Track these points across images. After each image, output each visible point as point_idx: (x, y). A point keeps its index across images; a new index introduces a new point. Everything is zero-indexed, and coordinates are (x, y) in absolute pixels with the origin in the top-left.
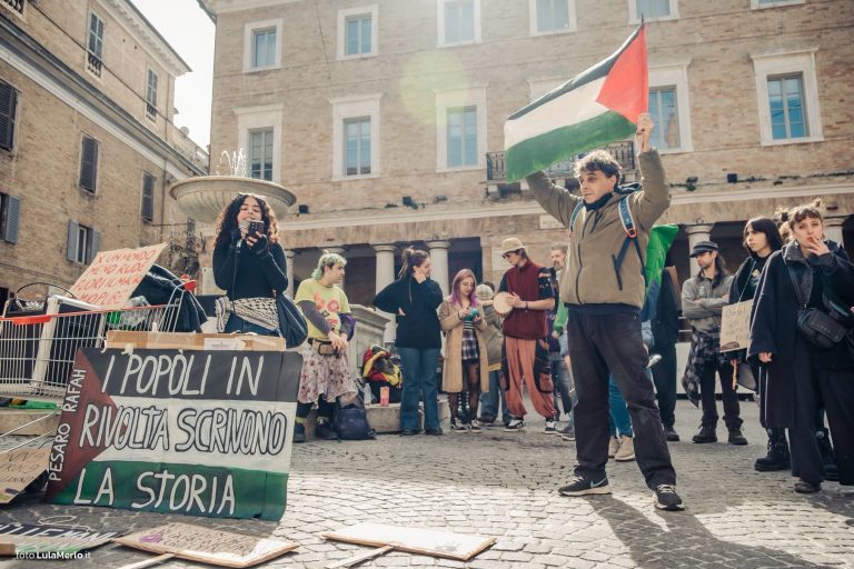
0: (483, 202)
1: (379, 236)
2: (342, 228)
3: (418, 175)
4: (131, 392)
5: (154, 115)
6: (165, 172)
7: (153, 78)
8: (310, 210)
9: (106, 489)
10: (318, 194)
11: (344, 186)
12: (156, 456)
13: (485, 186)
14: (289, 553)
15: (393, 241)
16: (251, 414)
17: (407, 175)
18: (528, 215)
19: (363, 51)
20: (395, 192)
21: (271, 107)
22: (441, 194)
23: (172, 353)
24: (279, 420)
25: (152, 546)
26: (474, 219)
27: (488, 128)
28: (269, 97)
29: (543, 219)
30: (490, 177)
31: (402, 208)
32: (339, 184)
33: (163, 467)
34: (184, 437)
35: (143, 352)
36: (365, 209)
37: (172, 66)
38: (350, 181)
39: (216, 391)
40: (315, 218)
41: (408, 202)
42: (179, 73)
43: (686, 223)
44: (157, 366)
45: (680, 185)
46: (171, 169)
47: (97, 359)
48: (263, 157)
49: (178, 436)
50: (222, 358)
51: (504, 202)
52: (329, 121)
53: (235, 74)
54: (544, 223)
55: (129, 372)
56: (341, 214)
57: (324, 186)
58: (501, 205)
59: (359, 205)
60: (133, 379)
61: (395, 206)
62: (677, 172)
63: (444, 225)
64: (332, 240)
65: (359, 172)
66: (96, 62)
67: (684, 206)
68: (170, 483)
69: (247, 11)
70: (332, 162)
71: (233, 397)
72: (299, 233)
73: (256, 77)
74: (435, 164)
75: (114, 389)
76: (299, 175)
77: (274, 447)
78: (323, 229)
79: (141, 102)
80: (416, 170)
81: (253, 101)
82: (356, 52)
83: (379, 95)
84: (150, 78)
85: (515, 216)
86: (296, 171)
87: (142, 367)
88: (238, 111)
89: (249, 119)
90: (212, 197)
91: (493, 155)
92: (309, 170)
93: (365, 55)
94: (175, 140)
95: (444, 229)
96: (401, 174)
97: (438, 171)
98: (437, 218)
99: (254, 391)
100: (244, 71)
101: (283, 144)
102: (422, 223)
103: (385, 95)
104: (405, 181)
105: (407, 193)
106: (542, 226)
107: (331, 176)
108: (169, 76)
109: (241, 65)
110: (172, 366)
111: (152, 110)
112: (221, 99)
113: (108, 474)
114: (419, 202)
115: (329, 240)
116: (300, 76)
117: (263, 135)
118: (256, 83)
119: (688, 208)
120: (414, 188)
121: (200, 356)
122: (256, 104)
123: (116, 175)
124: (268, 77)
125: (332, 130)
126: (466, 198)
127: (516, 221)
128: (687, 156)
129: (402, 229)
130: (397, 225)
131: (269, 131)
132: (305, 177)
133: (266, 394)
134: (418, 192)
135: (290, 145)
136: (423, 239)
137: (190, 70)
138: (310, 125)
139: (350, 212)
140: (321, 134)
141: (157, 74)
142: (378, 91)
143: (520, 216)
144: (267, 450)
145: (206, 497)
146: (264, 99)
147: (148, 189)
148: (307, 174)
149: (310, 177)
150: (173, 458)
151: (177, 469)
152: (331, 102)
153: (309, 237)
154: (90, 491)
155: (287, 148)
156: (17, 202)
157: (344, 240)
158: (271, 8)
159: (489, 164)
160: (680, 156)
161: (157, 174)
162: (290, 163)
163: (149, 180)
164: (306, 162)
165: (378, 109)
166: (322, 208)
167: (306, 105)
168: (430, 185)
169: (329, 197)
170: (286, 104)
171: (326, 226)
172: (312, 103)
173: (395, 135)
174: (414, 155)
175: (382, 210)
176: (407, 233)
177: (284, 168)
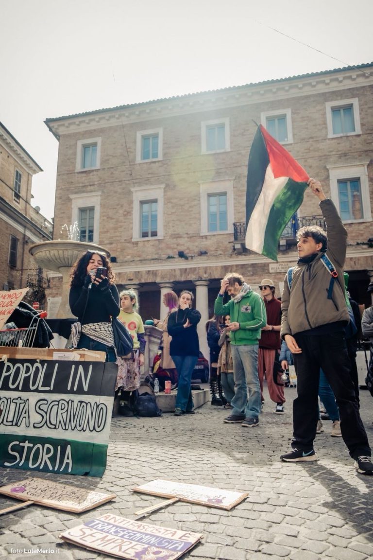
0: (231, 255)
1: (163, 278)
2: (139, 272)
3: (188, 238)
4: (6, 387)
5: (19, 199)
6: (25, 235)
7: (18, 176)
8: (118, 260)
10: (123, 250)
11: (140, 245)
12: (20, 431)
13: (232, 244)
14: (110, 502)
15: (172, 281)
16: (84, 404)
17: (180, 237)
18: (261, 263)
19: (153, 157)
20: (173, 249)
21: (93, 194)
22: (203, 250)
23: (32, 362)
24: (102, 408)
25: (19, 495)
26: (225, 266)
27: (235, 207)
28: (92, 188)
29: (271, 266)
30: (236, 239)
31: (178, 259)
32: (136, 243)
33: (24, 439)
34: (39, 418)
35: (13, 361)
36: (153, 259)
37: (30, 168)
38: (144, 241)
39: (60, 388)
40: (121, 266)
41: (181, 255)
42: (35, 172)
43: (368, 269)
44: (23, 370)
45: (364, 244)
46: (28, 234)
48: (87, 226)
49: (35, 418)
50: (65, 366)
51: (245, 255)
52: (131, 202)
53: (71, 173)
54: (272, 269)
55: (4, 374)
56: (138, 262)
57: (128, 245)
58: (243, 257)
59: (149, 257)
61: (174, 258)
62: (362, 235)
63: (206, 270)
64: (132, 280)
65: (150, 234)
67: (367, 257)
68: (30, 449)
69: (79, 133)
70: (132, 229)
71: (72, 392)
73: (84, 175)
74: (200, 229)
76: (111, 238)
77: (99, 427)
78: (126, 272)
79: (11, 191)
80: (187, 234)
81: (82, 190)
82: (148, 158)
83: (163, 186)
84: (17, 175)
85: (252, 264)
86: (109, 235)
87: (13, 371)
88: (72, 196)
89: (79, 202)
90: (56, 254)
91: (238, 224)
92: (118, 234)
93: (154, 160)
94: (32, 215)
95: (206, 273)
96: (178, 236)
97: (201, 235)
98: (201, 265)
99: (86, 388)
100: (76, 171)
101: (100, 217)
102: (191, 268)
103: (167, 186)
104: (181, 241)
105: (181, 249)
106: (271, 271)
107: (131, 238)
108: (29, 174)
109: (75, 167)
110: (32, 371)
111: (17, 196)
112: (61, 189)
114: (188, 255)
115: (130, 280)
116: (112, 173)
117: (88, 211)
118: (84, 178)
119: (369, 259)
120: (185, 245)
121: (51, 364)
122: (84, 192)
124: (91, 174)
125: (132, 208)
126: (219, 252)
127: (254, 267)
128: (368, 224)
129: (178, 273)
130: (174, 270)
131: (92, 209)
132: (114, 238)
134: (188, 248)
135: (105, 218)
136: (192, 279)
137: (42, 170)
138: (118, 205)
139: (144, 262)
140: (125, 211)
141: (21, 173)
142: (162, 183)
143: (255, 264)
144: (94, 428)
145: (53, 459)
146: (89, 188)
147: (14, 247)
148: (117, 236)
149: (118, 238)
150: (32, 432)
151: (34, 440)
152: (132, 190)
155: (104, 220)
157: (140, 280)
158: (95, 130)
159: (236, 230)
160: (363, 224)
161: (20, 237)
162: (105, 230)
163: (14, 241)
164: (115, 229)
165: (162, 194)
166: (126, 259)
167: (116, 192)
168: (196, 244)
169: (130, 251)
170: (103, 192)
171: (128, 270)
172: (120, 191)
173: (174, 211)
174: (186, 224)
175: (165, 260)
176: (181, 275)
177: (101, 233)
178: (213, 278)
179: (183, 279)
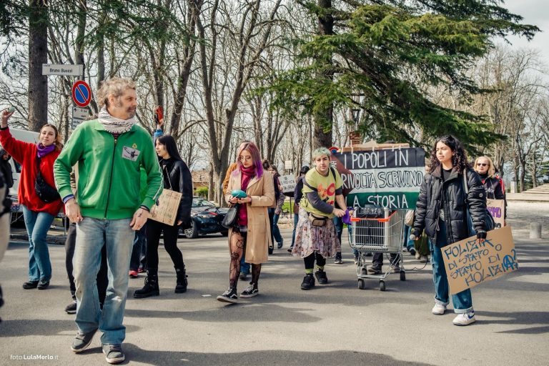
4: (356, 167)
9: (356, 203)
12: (373, 190)
16: (407, 172)
23: (370, 152)
24: (419, 173)
33: (376, 194)
34: (382, 183)
35: (358, 152)
39: (391, 164)
44: (364, 157)
49: (380, 183)
50: (391, 152)
55: (353, 161)
60: (356, 163)
68: (380, 199)
71: (398, 166)
75: (350, 167)
87: (358, 158)
99: (407, 164)
110: (371, 157)
113: (356, 198)
121: (381, 152)
133: (411, 165)
144: (417, 185)
145: (396, 203)
150: (380, 190)
151: (382, 194)
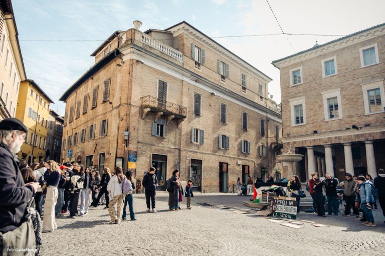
1: (344, 140)
2: (330, 138)
3: (357, 117)
5: (262, 99)
7: (261, 87)
8: (318, 132)
9: (277, 215)
10: (320, 126)
11: (330, 122)
12: (282, 212)
15: (350, 142)
16: (292, 208)
17: (353, 117)
19: (332, 73)
20: (349, 124)
21: (301, 98)
22: (368, 123)
26: (382, 132)
28: (300, 94)
31: (352, 130)
32: (328, 122)
36: (338, 130)
37: (266, 81)
38: (332, 120)
39: (288, 205)
40: (320, 135)
42: (269, 82)
44: (281, 201)
46: (269, 116)
47: (274, 200)
48: (300, 114)
49: (284, 210)
50: (288, 201)
52: (322, 100)
53: (288, 87)
56: (329, 133)
57: (322, 123)
59: (335, 129)
60: (278, 203)
61: (350, 129)
65: (334, 116)
66: (244, 88)
68: (283, 215)
69: (290, 66)
70: (324, 114)
71: (290, 206)
72: (314, 140)
73: (295, 88)
74: (364, 112)
75: (276, 204)
76: (313, 120)
79: (258, 96)
80: (357, 115)
81: (295, 96)
82: (330, 74)
83: (340, 89)
86: (311, 119)
88: (289, 100)
92: (317, 118)
93: (333, 75)
94: (269, 105)
95: (370, 136)
96: (351, 117)
97: (366, 114)
98: (366, 132)
100: (290, 86)
101: (306, 109)
102: (361, 134)
103: (342, 88)
104: (354, 119)
105: (354, 123)
107: (324, 120)
108: (266, 84)
109: (289, 84)
111: (261, 97)
112: (284, 96)
113: (276, 213)
114: (359, 127)
115: (326, 142)
116: (310, 85)
117: (299, 107)
118: (295, 90)
120: (356, 121)
121: (286, 200)
122: (295, 97)
123: (253, 122)
124: (299, 87)
125: (323, 103)
126: (378, 124)
129: (353, 137)
130: (351, 136)
131: (301, 105)
132: (315, 120)
133: (294, 205)
134: (358, 123)
135: (309, 110)
136: (362, 140)
137: (272, 80)
138: (315, 102)
139: (333, 132)
140: (319, 105)
141: (262, 85)
142: (339, 87)
144: (294, 212)
145: (287, 216)
146: (298, 95)
147: (262, 125)
149: (317, 120)
151: (284, 213)
152: (322, 93)
153: (318, 142)
154: (275, 215)
156: (228, 138)
157: (331, 142)
158: (298, 63)
161: (265, 119)
162: (309, 116)
163: (262, 121)
164: (315, 115)
165: (340, 94)
166: (322, 131)
167: (313, 95)
168: (363, 120)
169: (324, 127)
170: (306, 96)
171: (324, 137)
172: (315, 94)
173: (347, 102)
174: (356, 109)
175: (344, 130)
176: (355, 138)
177: (307, 118)
178: (375, 139)
179: (356, 140)
